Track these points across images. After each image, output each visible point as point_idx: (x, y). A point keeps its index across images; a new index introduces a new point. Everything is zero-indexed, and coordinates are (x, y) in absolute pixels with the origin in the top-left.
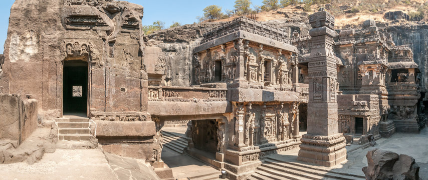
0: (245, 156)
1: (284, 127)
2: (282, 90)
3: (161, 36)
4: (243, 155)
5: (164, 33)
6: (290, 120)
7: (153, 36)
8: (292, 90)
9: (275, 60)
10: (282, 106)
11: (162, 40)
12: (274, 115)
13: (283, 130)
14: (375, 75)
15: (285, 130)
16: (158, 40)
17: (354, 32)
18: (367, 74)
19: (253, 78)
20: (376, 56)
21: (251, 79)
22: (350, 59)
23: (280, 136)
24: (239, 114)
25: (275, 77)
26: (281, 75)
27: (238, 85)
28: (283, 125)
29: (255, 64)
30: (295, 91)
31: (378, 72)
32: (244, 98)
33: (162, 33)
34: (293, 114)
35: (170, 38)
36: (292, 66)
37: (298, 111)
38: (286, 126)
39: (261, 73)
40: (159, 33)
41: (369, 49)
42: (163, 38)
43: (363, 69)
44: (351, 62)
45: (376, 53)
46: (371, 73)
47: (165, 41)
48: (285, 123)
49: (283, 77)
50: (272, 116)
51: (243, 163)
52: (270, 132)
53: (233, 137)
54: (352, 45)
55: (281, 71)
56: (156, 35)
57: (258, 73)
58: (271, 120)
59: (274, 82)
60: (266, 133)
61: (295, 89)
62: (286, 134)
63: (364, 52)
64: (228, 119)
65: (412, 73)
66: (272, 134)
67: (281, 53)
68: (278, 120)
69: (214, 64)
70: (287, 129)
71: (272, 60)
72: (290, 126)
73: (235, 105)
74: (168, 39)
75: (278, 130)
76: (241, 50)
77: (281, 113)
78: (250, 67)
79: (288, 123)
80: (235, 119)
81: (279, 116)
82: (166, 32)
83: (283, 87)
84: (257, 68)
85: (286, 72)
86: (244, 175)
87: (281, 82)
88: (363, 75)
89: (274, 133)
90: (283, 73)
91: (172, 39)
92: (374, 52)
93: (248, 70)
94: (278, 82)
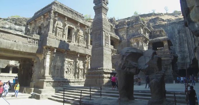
0: (49, 83)
1: (80, 70)
2: (79, 46)
3: (13, 21)
4: (47, 82)
5: (16, 19)
6: (84, 66)
7: (8, 19)
8: (86, 48)
9: (75, 29)
10: (78, 55)
11: (14, 23)
12: (73, 61)
13: (79, 72)
14: (140, 44)
15: (80, 72)
16: (11, 23)
17: (126, 21)
18: (135, 44)
19: (60, 35)
20: (141, 33)
21: (58, 35)
22: (125, 37)
23: (76, 76)
24: (47, 54)
25: (74, 38)
26: (79, 38)
27: (47, 36)
28: (79, 69)
29: (61, 27)
30: (88, 48)
31: (142, 42)
32: (51, 44)
33: (15, 19)
34: (86, 63)
35: (19, 23)
36: (86, 34)
37: (90, 61)
38: (81, 69)
39: (65, 33)
40: (12, 19)
41: (136, 30)
42: (14, 22)
43: (132, 41)
44: (126, 38)
45: (140, 31)
46: (138, 43)
47: (16, 24)
48: (80, 68)
49: (80, 39)
50: (72, 62)
51: (47, 87)
52: (70, 72)
53: (42, 71)
54: (126, 28)
55: (79, 35)
56: (9, 19)
57: (63, 33)
58: (71, 64)
59: (74, 41)
60: (67, 72)
61: (88, 47)
62: (81, 75)
63: (133, 32)
64: (40, 59)
65: (166, 44)
66: (72, 74)
67: (79, 25)
68: (76, 65)
69: (37, 29)
70: (82, 72)
71: (73, 28)
72: (84, 70)
73: (45, 49)
74: (17, 23)
75: (76, 71)
76: (52, 16)
77: (78, 60)
78: (58, 28)
79: (83, 68)
80: (45, 58)
81: (76, 62)
82: (17, 18)
83: (80, 45)
84: (62, 30)
85: (82, 36)
86: (46, 95)
87: (78, 42)
88: (133, 45)
89: (73, 73)
90: (80, 36)
91: (20, 24)
92: (139, 31)
93: (56, 30)
94: (77, 42)
